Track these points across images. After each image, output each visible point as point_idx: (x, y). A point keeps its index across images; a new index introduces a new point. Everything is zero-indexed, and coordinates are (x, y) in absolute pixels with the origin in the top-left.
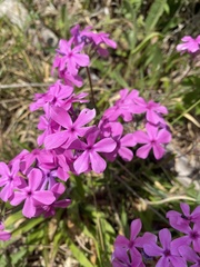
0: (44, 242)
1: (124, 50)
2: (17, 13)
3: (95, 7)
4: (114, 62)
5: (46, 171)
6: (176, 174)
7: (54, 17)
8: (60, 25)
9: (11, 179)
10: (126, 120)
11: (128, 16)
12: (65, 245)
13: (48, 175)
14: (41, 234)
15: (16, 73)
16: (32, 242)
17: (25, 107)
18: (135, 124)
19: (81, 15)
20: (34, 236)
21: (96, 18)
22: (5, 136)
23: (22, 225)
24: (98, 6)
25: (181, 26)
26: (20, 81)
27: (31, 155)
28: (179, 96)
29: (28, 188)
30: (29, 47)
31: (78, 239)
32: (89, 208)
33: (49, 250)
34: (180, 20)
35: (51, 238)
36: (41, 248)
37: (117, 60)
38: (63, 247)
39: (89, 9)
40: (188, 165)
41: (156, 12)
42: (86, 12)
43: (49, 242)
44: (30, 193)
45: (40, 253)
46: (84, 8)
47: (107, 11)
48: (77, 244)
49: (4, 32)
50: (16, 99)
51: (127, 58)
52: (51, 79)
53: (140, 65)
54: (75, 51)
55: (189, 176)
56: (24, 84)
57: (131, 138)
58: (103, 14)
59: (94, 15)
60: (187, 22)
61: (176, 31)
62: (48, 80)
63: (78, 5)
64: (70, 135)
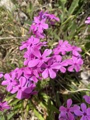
0: (21, 109)
1: (58, 23)
2: (9, 5)
3: (44, 3)
4: (53, 28)
5: (27, 78)
6: (81, 79)
7: (26, 7)
8: (29, 11)
9: (11, 81)
10: (62, 54)
11: (60, 7)
12: (31, 111)
13: (29, 80)
14: (20, 106)
15: (9, 32)
16: (16, 109)
17: (13, 48)
18: (66, 56)
19: (38, 6)
20: (17, 107)
21: (45, 8)
22: (3, 61)
23: (12, 102)
24: (46, 3)
25: (83, 13)
26: (10, 36)
27: (20, 70)
28: (83, 44)
29: (19, 86)
30: (14, 20)
31: (38, 108)
32: (42, 94)
33: (24, 113)
34: (83, 10)
35: (25, 107)
36: (20, 112)
37: (54, 27)
38: (30, 112)
39: (42, 4)
40: (87, 75)
41: (74, 6)
42: (40, 5)
43: (24, 109)
44: (20, 88)
45: (20, 114)
46: (40, 3)
47: (50, 5)
48: (37, 110)
49: (3, 13)
50: (9, 44)
51: (59, 26)
52: (25, 35)
53: (65, 30)
54: (42, 22)
55: (87, 80)
56: (13, 37)
57: (65, 62)
58: (49, 6)
59: (44, 7)
60: (86, 11)
61: (81, 15)
62: (24, 35)
63: (37, 2)
64: (40, 61)
